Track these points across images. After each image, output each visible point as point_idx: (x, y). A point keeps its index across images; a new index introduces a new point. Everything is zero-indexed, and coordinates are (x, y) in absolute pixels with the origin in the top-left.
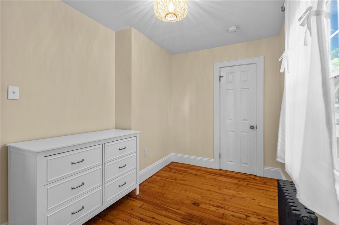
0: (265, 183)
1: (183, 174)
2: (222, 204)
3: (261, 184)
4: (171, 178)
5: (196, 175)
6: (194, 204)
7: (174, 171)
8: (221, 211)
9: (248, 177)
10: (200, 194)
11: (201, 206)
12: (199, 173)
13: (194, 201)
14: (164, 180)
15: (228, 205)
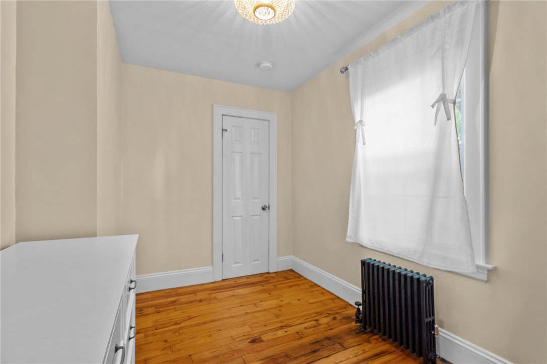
0: (286, 278)
1: (175, 308)
2: (282, 322)
3: (285, 280)
4: (164, 324)
5: (200, 301)
6: (254, 341)
7: (150, 310)
8: (291, 330)
9: (264, 277)
10: (244, 325)
11: (264, 338)
12: (199, 296)
13: (248, 339)
14: (153, 335)
15: (288, 319)
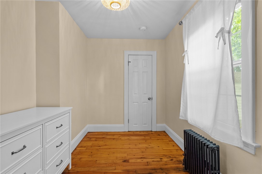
0: (159, 135)
1: (103, 140)
2: (143, 155)
3: (157, 136)
4: (95, 146)
5: (114, 139)
6: (125, 161)
7: (94, 139)
8: (145, 160)
9: (148, 133)
10: (125, 153)
11: (130, 161)
12: (115, 137)
13: (123, 159)
14: (89, 149)
15: (147, 155)
